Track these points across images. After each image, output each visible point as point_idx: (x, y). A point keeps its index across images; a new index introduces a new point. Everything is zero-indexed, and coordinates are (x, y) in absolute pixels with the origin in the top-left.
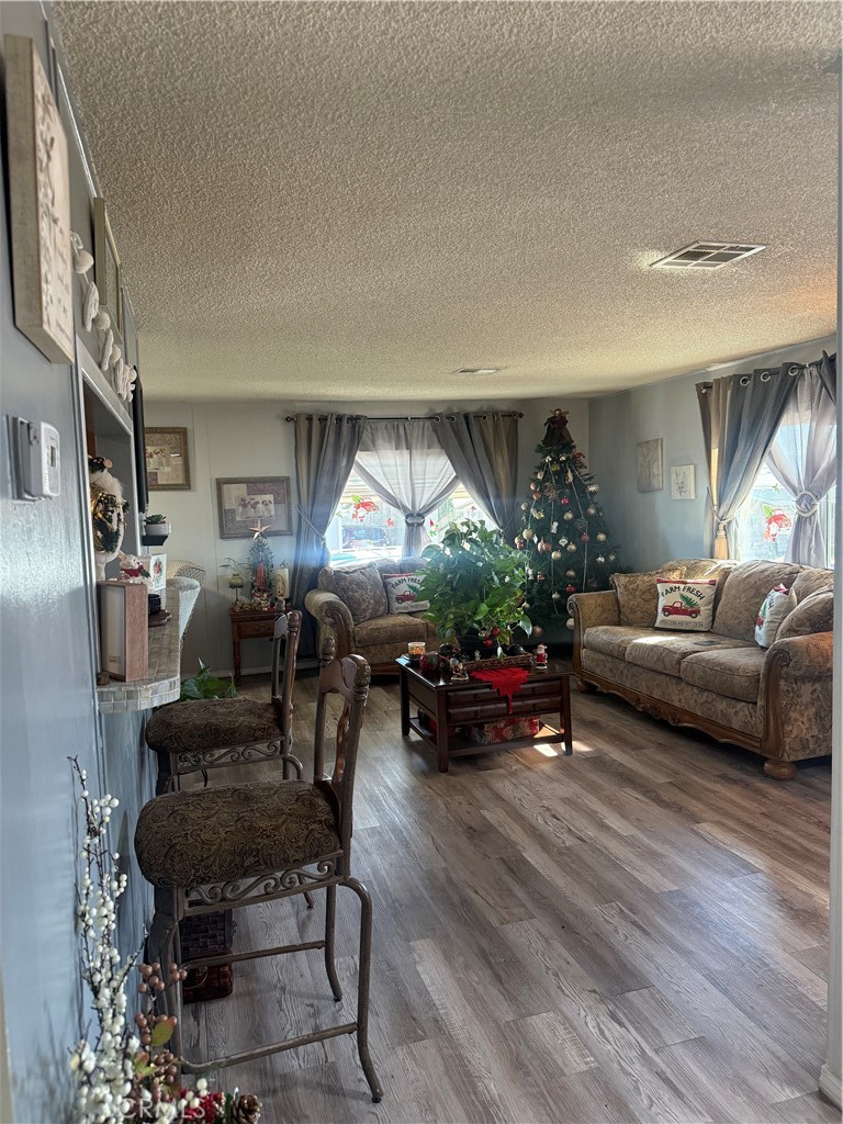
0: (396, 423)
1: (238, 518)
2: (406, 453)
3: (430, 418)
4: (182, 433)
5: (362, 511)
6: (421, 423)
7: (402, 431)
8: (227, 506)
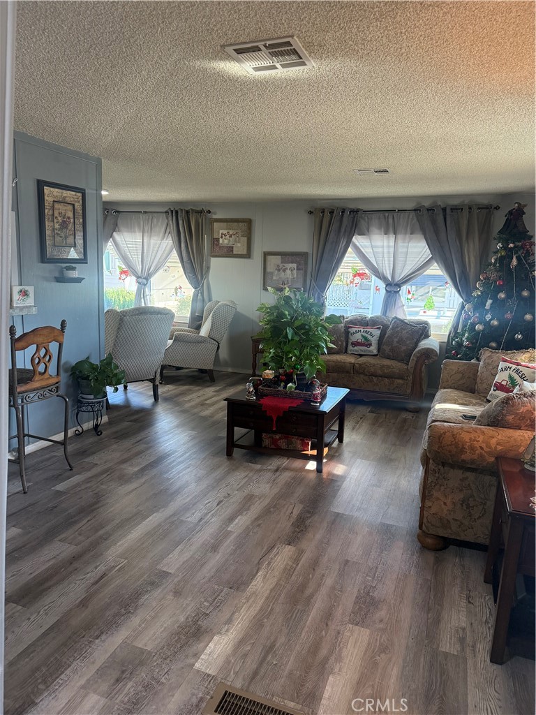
0: (387, 214)
1: (274, 278)
2: (392, 237)
3: (415, 210)
4: (249, 222)
5: (357, 280)
6: (407, 214)
7: (391, 221)
8: (269, 269)
